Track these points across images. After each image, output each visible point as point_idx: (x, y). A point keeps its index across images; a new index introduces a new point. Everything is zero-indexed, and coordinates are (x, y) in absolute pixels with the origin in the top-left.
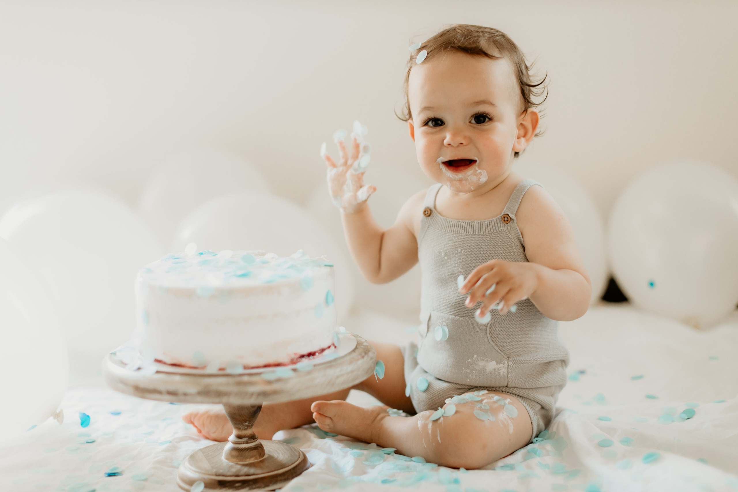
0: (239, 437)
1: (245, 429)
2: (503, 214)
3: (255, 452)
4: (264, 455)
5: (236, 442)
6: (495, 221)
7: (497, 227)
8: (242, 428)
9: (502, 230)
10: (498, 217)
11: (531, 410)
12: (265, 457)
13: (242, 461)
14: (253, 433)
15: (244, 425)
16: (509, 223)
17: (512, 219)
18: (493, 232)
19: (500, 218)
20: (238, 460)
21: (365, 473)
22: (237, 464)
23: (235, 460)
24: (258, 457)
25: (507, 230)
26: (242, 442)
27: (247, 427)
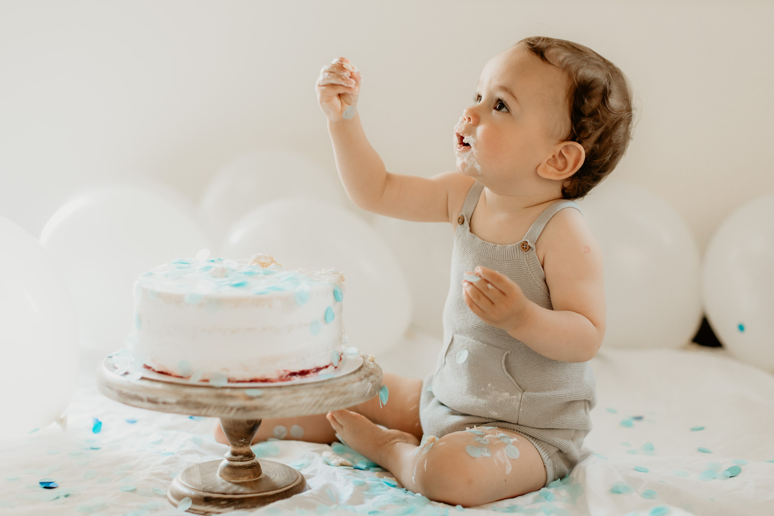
0: (234, 454)
1: (241, 446)
2: (523, 240)
3: (249, 471)
4: (259, 475)
5: (230, 459)
6: (515, 247)
7: (516, 254)
8: (237, 445)
9: (521, 258)
10: (518, 243)
11: (544, 453)
12: (260, 477)
13: (234, 480)
14: (249, 451)
15: (239, 442)
16: (528, 251)
17: (531, 248)
18: (512, 259)
19: (519, 245)
20: (230, 478)
21: (361, 503)
22: (230, 482)
23: (228, 477)
24: (252, 476)
25: (525, 259)
26: (237, 460)
27: (243, 444)
